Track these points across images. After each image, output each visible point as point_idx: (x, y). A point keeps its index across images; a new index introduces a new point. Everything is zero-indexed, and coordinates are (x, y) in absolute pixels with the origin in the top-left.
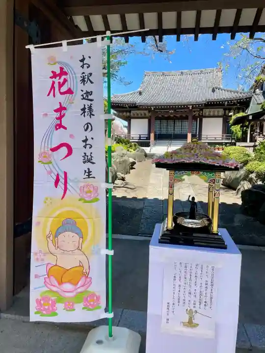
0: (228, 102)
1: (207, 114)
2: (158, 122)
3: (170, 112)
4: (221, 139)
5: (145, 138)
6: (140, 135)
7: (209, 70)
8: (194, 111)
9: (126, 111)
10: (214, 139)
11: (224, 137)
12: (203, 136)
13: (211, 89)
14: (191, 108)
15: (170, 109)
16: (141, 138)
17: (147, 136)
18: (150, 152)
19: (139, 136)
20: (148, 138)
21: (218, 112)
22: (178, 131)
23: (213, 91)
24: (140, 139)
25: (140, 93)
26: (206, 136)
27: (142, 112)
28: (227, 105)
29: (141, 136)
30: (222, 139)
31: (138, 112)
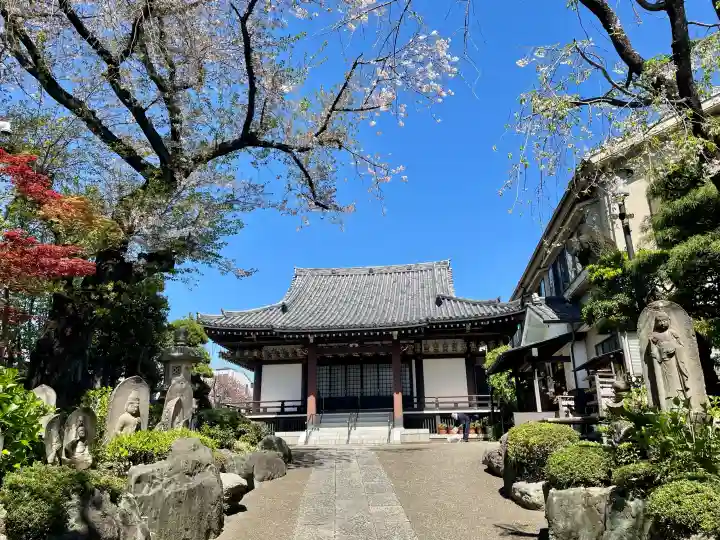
0: (473, 326)
1: (431, 350)
2: (325, 370)
3: (351, 345)
4: (467, 405)
5: (295, 409)
6: (283, 402)
7: (423, 265)
8: (404, 345)
9: (251, 348)
10: (453, 405)
11: (475, 401)
12: (427, 400)
13: (432, 301)
14: (395, 338)
15: (350, 339)
16: (286, 410)
17: (299, 404)
18: (306, 442)
19: (280, 404)
20: (303, 408)
21: (454, 345)
22: (370, 390)
23: (439, 302)
24: (282, 412)
25: (284, 309)
26: (434, 400)
27: (289, 348)
28: (471, 331)
29: (286, 404)
30: (470, 406)
31: (279, 348)
